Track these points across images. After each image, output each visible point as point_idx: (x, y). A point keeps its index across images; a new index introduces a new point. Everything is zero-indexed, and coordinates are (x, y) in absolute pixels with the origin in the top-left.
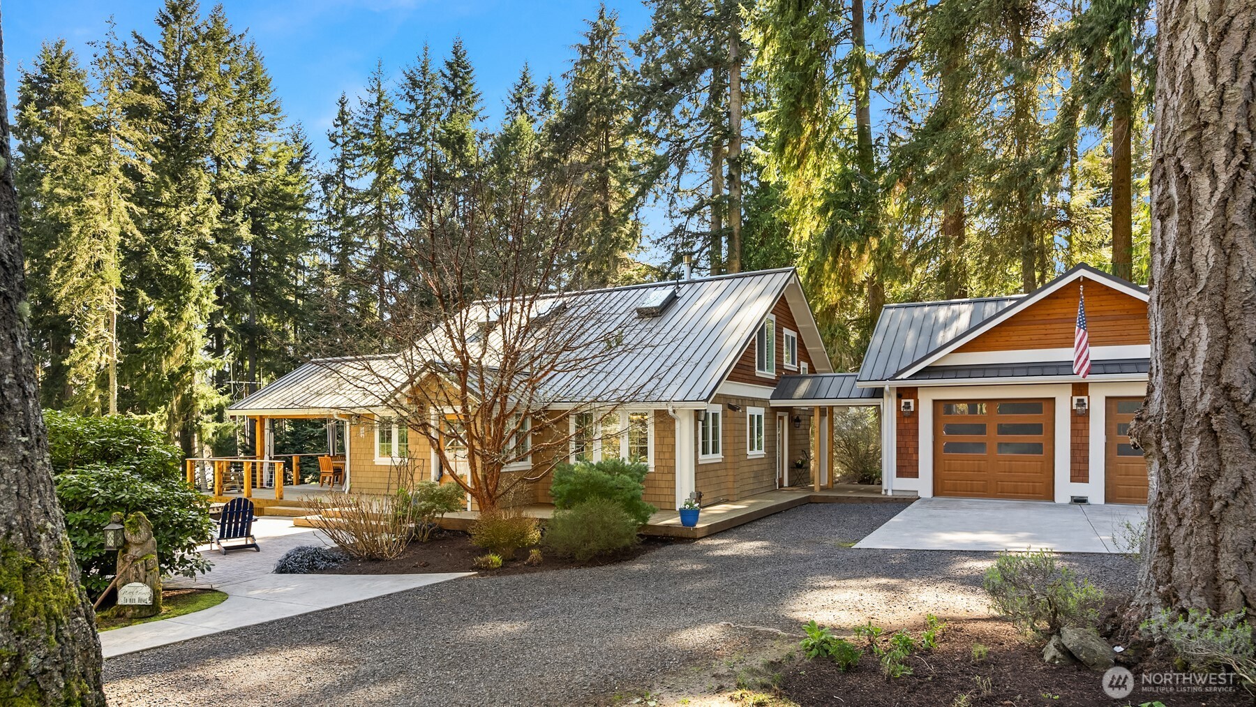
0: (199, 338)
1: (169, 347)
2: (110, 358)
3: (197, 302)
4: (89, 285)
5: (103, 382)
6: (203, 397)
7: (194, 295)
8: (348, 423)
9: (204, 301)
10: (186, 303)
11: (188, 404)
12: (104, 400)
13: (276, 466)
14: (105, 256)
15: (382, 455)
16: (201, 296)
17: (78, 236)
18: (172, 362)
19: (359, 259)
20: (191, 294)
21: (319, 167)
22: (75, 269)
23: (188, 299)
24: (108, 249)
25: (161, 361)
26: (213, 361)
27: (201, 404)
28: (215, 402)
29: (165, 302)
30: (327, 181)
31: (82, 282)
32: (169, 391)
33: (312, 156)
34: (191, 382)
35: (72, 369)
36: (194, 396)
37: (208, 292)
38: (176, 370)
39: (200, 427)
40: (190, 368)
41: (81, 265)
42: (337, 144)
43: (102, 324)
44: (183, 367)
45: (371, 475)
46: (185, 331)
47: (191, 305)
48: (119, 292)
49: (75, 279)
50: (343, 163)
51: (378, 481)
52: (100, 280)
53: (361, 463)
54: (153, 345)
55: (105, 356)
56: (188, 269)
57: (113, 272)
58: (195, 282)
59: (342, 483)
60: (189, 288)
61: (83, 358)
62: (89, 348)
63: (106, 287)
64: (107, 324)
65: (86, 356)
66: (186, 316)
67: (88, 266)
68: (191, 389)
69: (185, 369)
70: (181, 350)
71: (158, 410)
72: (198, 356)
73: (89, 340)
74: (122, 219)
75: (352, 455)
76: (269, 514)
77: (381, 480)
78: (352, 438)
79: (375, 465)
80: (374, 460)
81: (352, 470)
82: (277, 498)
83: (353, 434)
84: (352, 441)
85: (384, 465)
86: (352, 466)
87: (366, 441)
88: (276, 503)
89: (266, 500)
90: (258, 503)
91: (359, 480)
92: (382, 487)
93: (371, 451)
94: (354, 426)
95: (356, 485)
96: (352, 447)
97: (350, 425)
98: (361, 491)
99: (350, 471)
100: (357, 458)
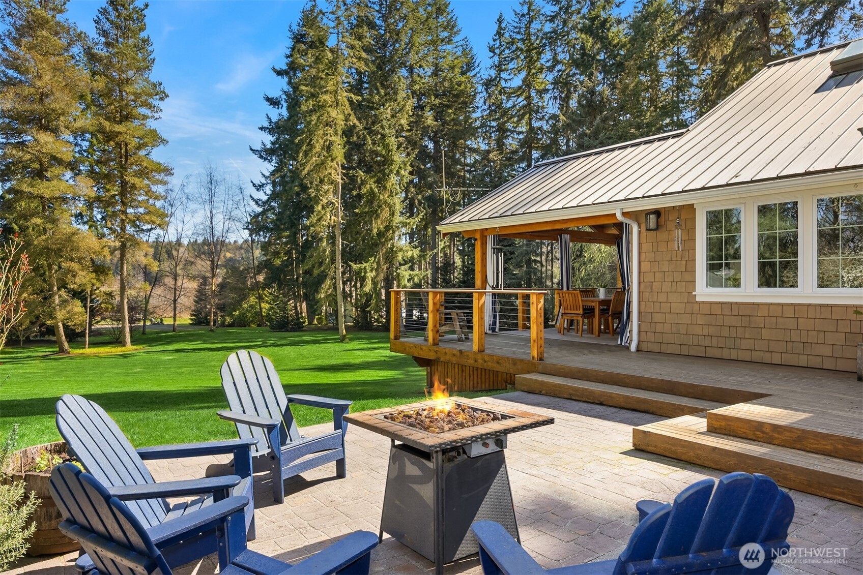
0: (398, 202)
1: (377, 210)
2: (336, 219)
3: (398, 173)
4: (323, 163)
5: (332, 238)
6: (401, 250)
7: (395, 167)
8: (635, 229)
9: (402, 172)
10: (389, 174)
11: (390, 255)
12: (333, 252)
13: (533, 299)
14: (333, 138)
15: (713, 282)
16: (400, 168)
17: (316, 124)
18: (379, 222)
19: (512, 143)
20: (393, 167)
21: (481, 73)
22: (314, 151)
23: (391, 171)
24: (336, 134)
25: (372, 221)
26: (408, 221)
27: (400, 256)
28: (410, 254)
29: (375, 176)
30: (488, 84)
31: (319, 161)
32: (377, 245)
33: (476, 65)
34: (392, 238)
35: (311, 228)
36: (395, 249)
37: (405, 165)
38: (382, 228)
39: (398, 274)
40: (392, 226)
41: (318, 148)
42: (495, 54)
43: (331, 193)
44: (387, 226)
45: (686, 319)
46: (388, 197)
47: (392, 176)
48: (343, 167)
49: (314, 159)
50: (499, 68)
51: (698, 330)
52: (330, 159)
53: (662, 297)
54: (366, 210)
55: (333, 218)
56: (391, 147)
57: (339, 152)
58: (396, 158)
59: (621, 331)
60: (392, 162)
61: (319, 220)
62: (323, 212)
63: (334, 163)
64: (335, 193)
65: (322, 217)
66: (389, 185)
67: (323, 149)
68: (393, 244)
69: (388, 228)
70: (385, 213)
71: (369, 260)
72: (398, 217)
73: (323, 206)
74: (346, 112)
75: (642, 285)
76: (525, 388)
77: (713, 330)
78: (643, 255)
79: (697, 302)
80: (694, 293)
81: (642, 310)
82: (533, 358)
83: (645, 247)
84: (642, 259)
85: (720, 303)
86: (642, 304)
87: (674, 259)
88: (531, 367)
89: (513, 359)
90: (498, 363)
91: (659, 328)
92: (715, 344)
93: (687, 277)
94: (650, 233)
95: (650, 336)
96: (643, 270)
97: (639, 232)
98: (664, 349)
99: (639, 312)
100: (655, 290)
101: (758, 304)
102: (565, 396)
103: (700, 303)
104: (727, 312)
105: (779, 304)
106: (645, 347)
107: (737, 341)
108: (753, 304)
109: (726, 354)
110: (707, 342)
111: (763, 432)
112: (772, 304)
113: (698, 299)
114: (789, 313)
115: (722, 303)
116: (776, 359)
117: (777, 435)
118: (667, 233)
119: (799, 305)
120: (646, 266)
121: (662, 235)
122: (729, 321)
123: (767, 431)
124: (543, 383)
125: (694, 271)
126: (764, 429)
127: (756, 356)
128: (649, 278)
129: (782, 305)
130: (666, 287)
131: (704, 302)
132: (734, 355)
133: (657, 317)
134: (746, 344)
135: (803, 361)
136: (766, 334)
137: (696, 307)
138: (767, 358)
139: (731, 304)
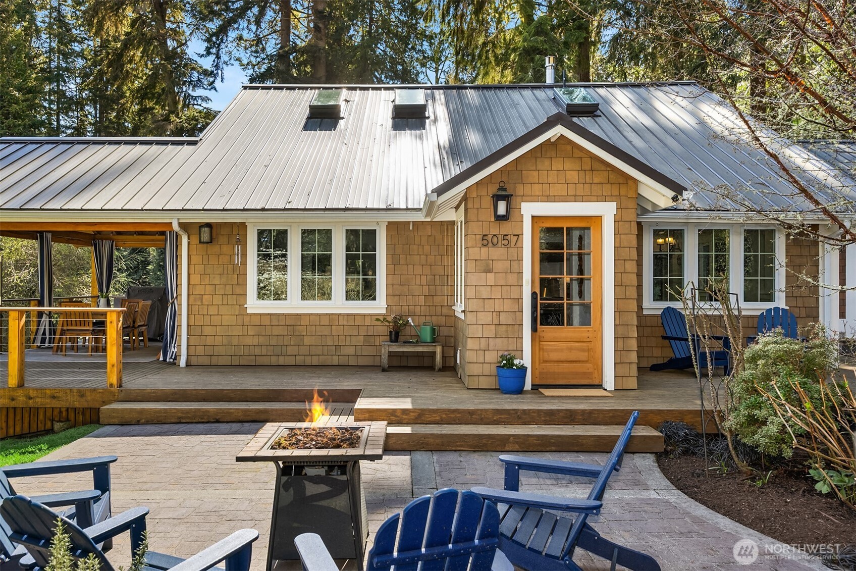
8: (185, 240)
13: (112, 317)
15: (262, 296)
75: (192, 298)
76: (116, 421)
77: (262, 340)
78: (192, 267)
79: (247, 314)
80: (245, 306)
81: (192, 323)
82: (111, 385)
83: (194, 259)
84: (192, 272)
85: (269, 314)
86: (192, 317)
87: (225, 272)
88: (110, 395)
89: (79, 391)
90: (54, 397)
91: (210, 341)
92: (264, 352)
93: (238, 290)
94: (201, 245)
95: (200, 350)
96: (192, 283)
97: (189, 243)
98: (215, 361)
99: (188, 326)
100: (205, 302)
101: (300, 315)
102: (173, 420)
103: (251, 315)
104: (275, 322)
105: (317, 314)
106: (194, 361)
107: (284, 348)
108: (297, 315)
109: (274, 361)
110: (257, 351)
111: (396, 416)
112: (312, 314)
113: (249, 311)
114: (325, 321)
115: (270, 315)
116: (315, 361)
117: (405, 417)
118: (218, 246)
119: (332, 314)
120: (196, 279)
121: (214, 249)
122: (276, 330)
123: (399, 415)
124: (142, 411)
125: (245, 285)
126: (397, 414)
127: (299, 360)
128: (199, 290)
129: (320, 315)
130: (217, 300)
131: (254, 314)
132: (281, 361)
133: (208, 330)
134: (291, 350)
135: (335, 361)
136: (307, 340)
137: (247, 319)
138: (308, 361)
139: (279, 315)
